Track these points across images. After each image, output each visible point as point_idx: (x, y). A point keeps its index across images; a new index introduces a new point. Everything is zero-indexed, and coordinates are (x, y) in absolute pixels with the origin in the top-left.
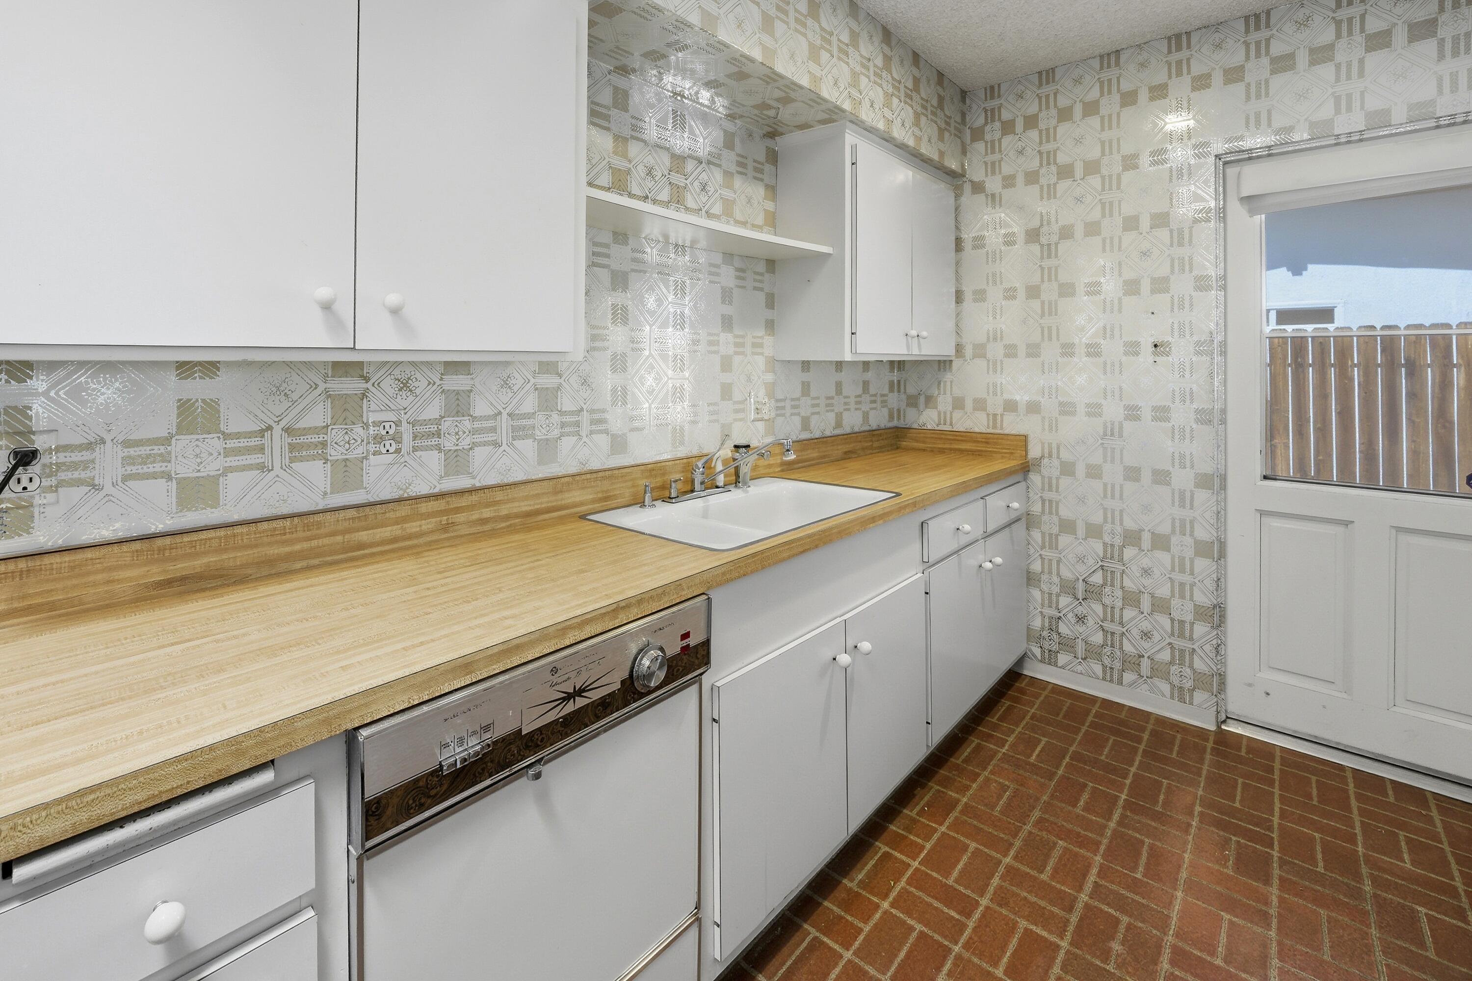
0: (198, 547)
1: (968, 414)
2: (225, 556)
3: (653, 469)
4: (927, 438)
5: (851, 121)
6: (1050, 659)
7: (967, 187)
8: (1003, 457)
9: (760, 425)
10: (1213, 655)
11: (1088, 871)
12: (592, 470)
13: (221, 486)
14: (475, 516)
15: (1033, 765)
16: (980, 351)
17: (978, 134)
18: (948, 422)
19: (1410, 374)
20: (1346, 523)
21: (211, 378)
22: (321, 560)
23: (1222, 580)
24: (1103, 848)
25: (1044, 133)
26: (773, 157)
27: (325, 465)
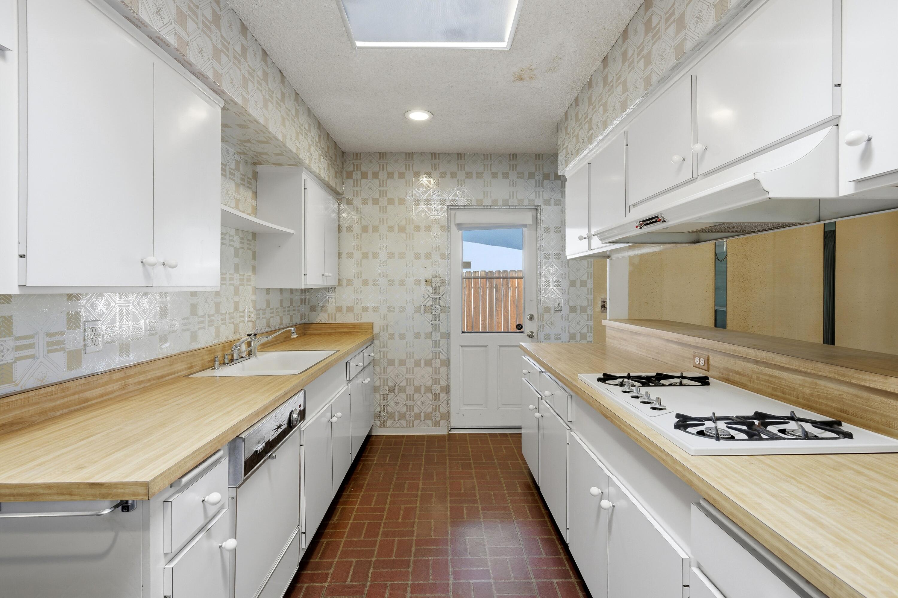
0: (11, 406)
1: (344, 314)
2: (23, 410)
3: (210, 350)
4: (322, 327)
5: (306, 168)
6: (383, 425)
7: (344, 200)
8: (362, 334)
9: (250, 324)
10: (446, 405)
11: (419, 485)
12: (183, 352)
13: (14, 369)
14: (136, 380)
15: (388, 463)
16: (350, 283)
17: (349, 175)
18: (333, 318)
19: (496, 291)
20: (486, 346)
21: (8, 303)
22: (68, 409)
23: (449, 374)
24: (421, 478)
25: (381, 182)
26: (256, 176)
27: (64, 354)
